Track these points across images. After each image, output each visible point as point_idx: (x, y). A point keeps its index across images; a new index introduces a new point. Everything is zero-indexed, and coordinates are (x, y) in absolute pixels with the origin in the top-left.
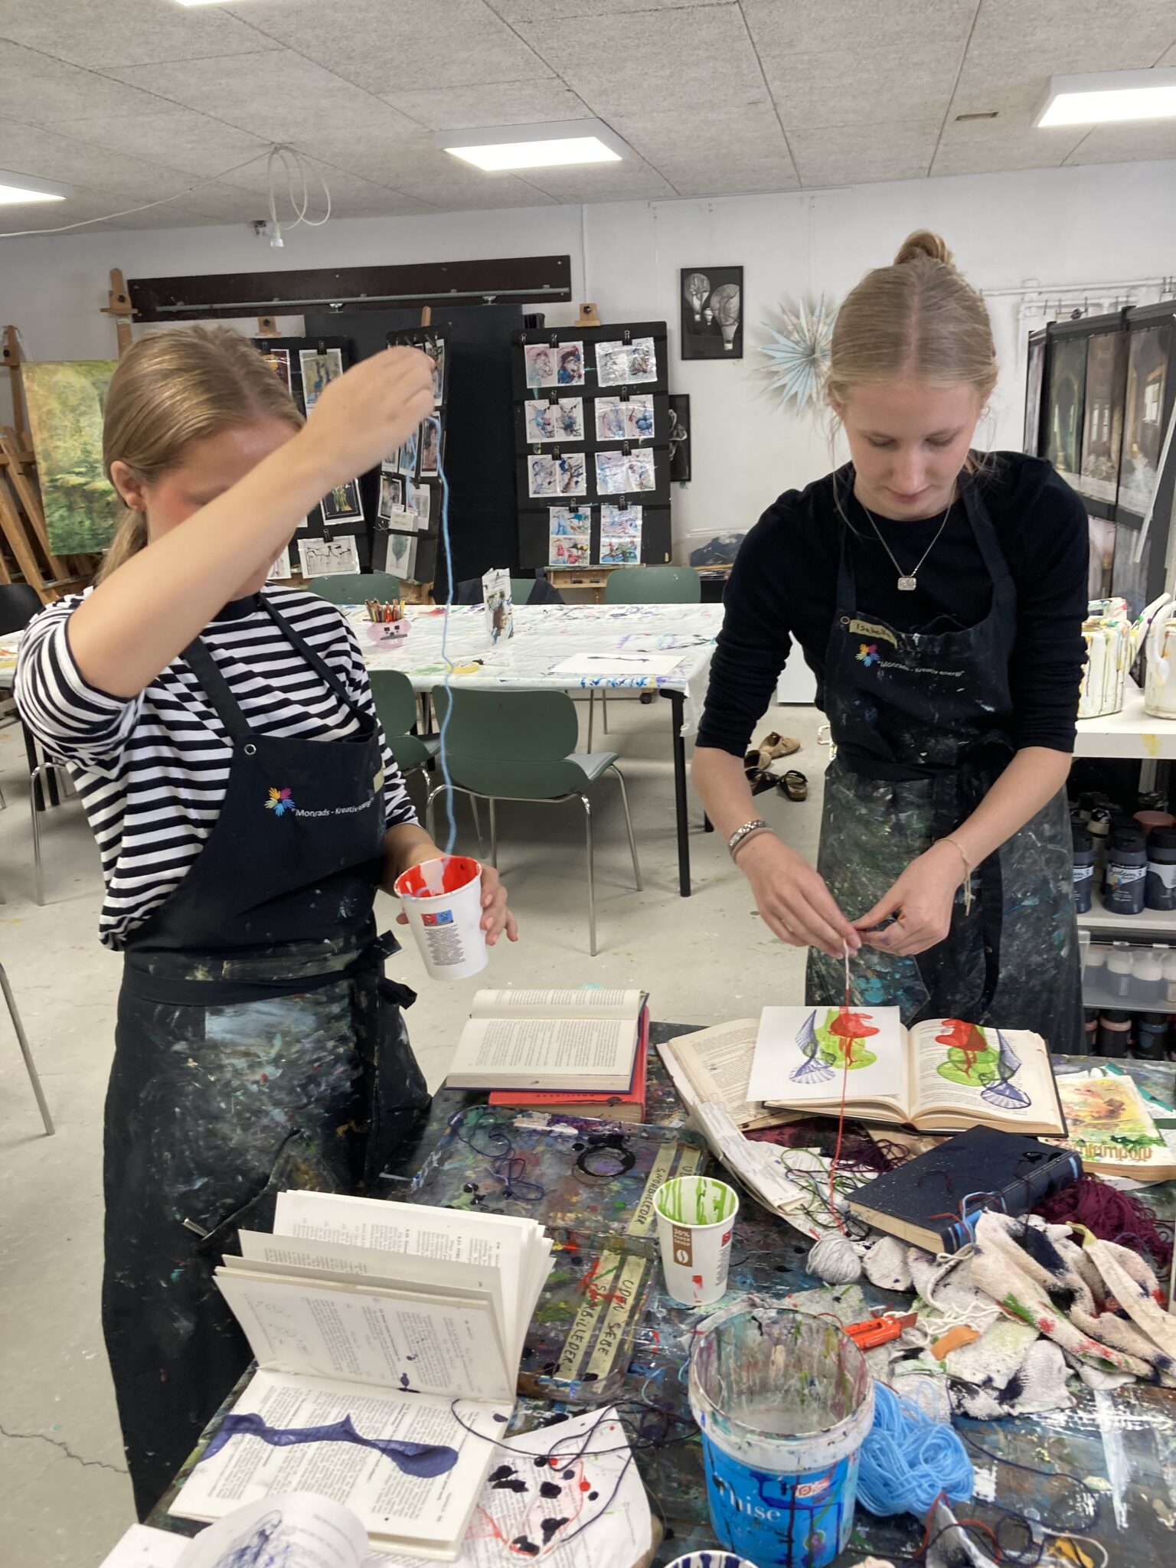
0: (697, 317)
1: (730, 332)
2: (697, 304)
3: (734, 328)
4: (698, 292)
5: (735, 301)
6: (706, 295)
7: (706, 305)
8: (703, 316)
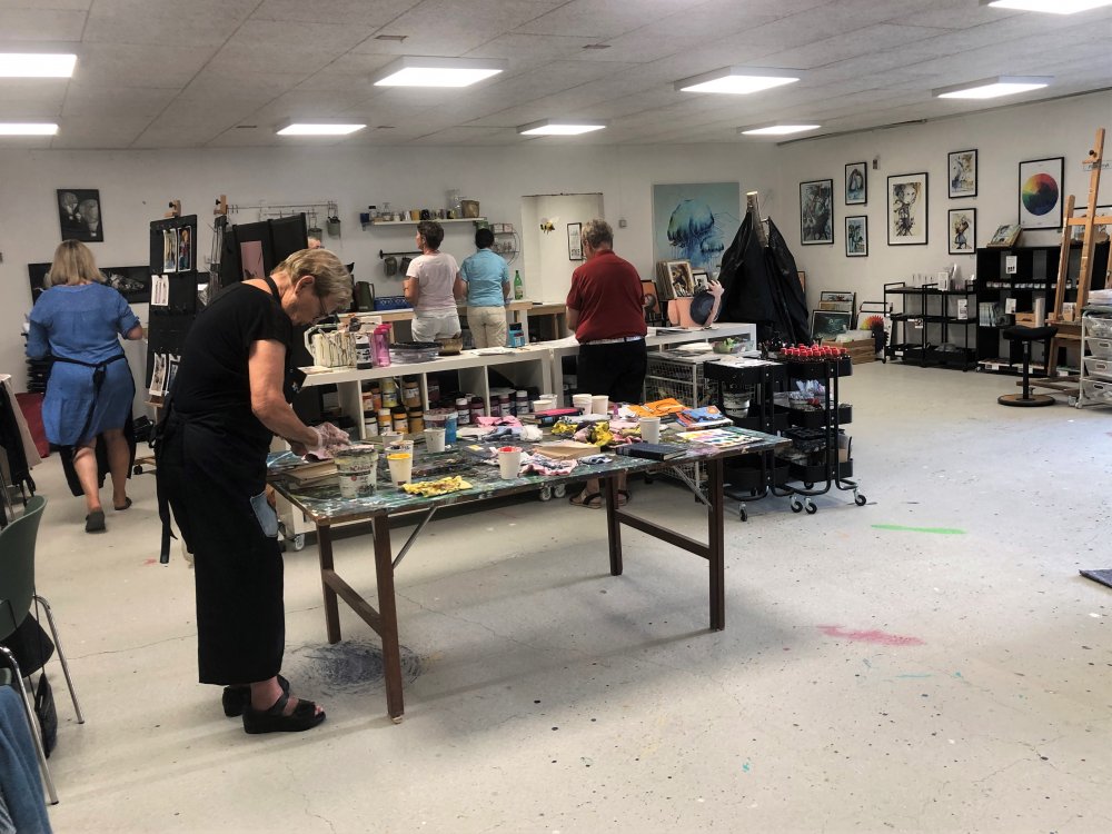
0: (71, 218)
1: (94, 226)
2: (70, 210)
3: (97, 224)
4: (71, 204)
5: (95, 209)
6: (75, 205)
7: (76, 210)
8: (75, 217)
